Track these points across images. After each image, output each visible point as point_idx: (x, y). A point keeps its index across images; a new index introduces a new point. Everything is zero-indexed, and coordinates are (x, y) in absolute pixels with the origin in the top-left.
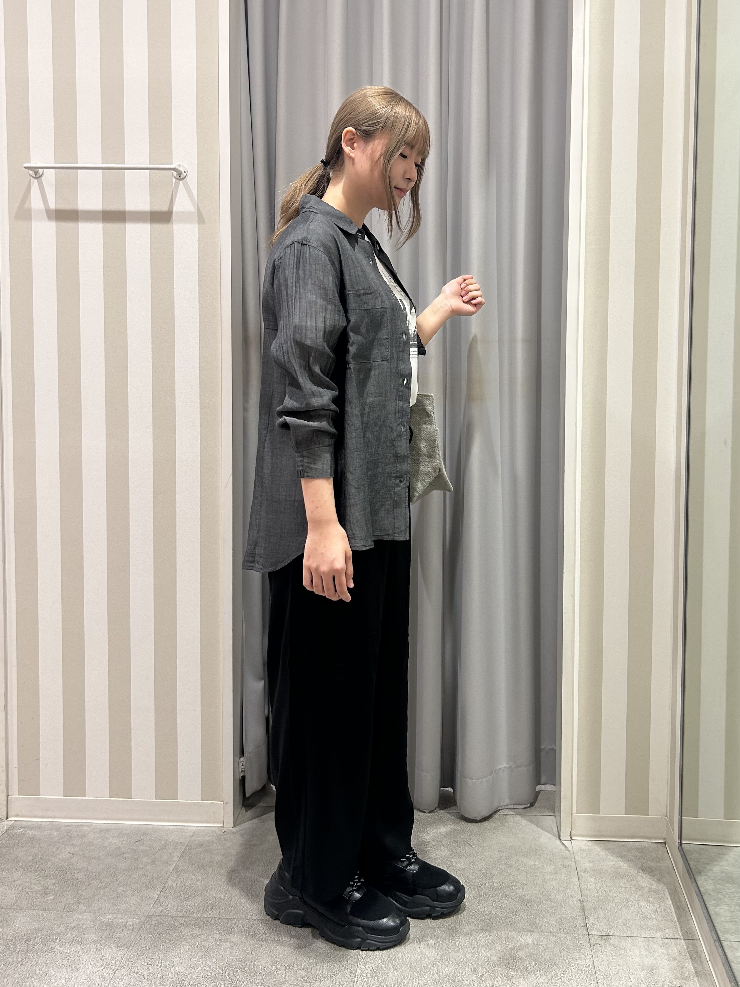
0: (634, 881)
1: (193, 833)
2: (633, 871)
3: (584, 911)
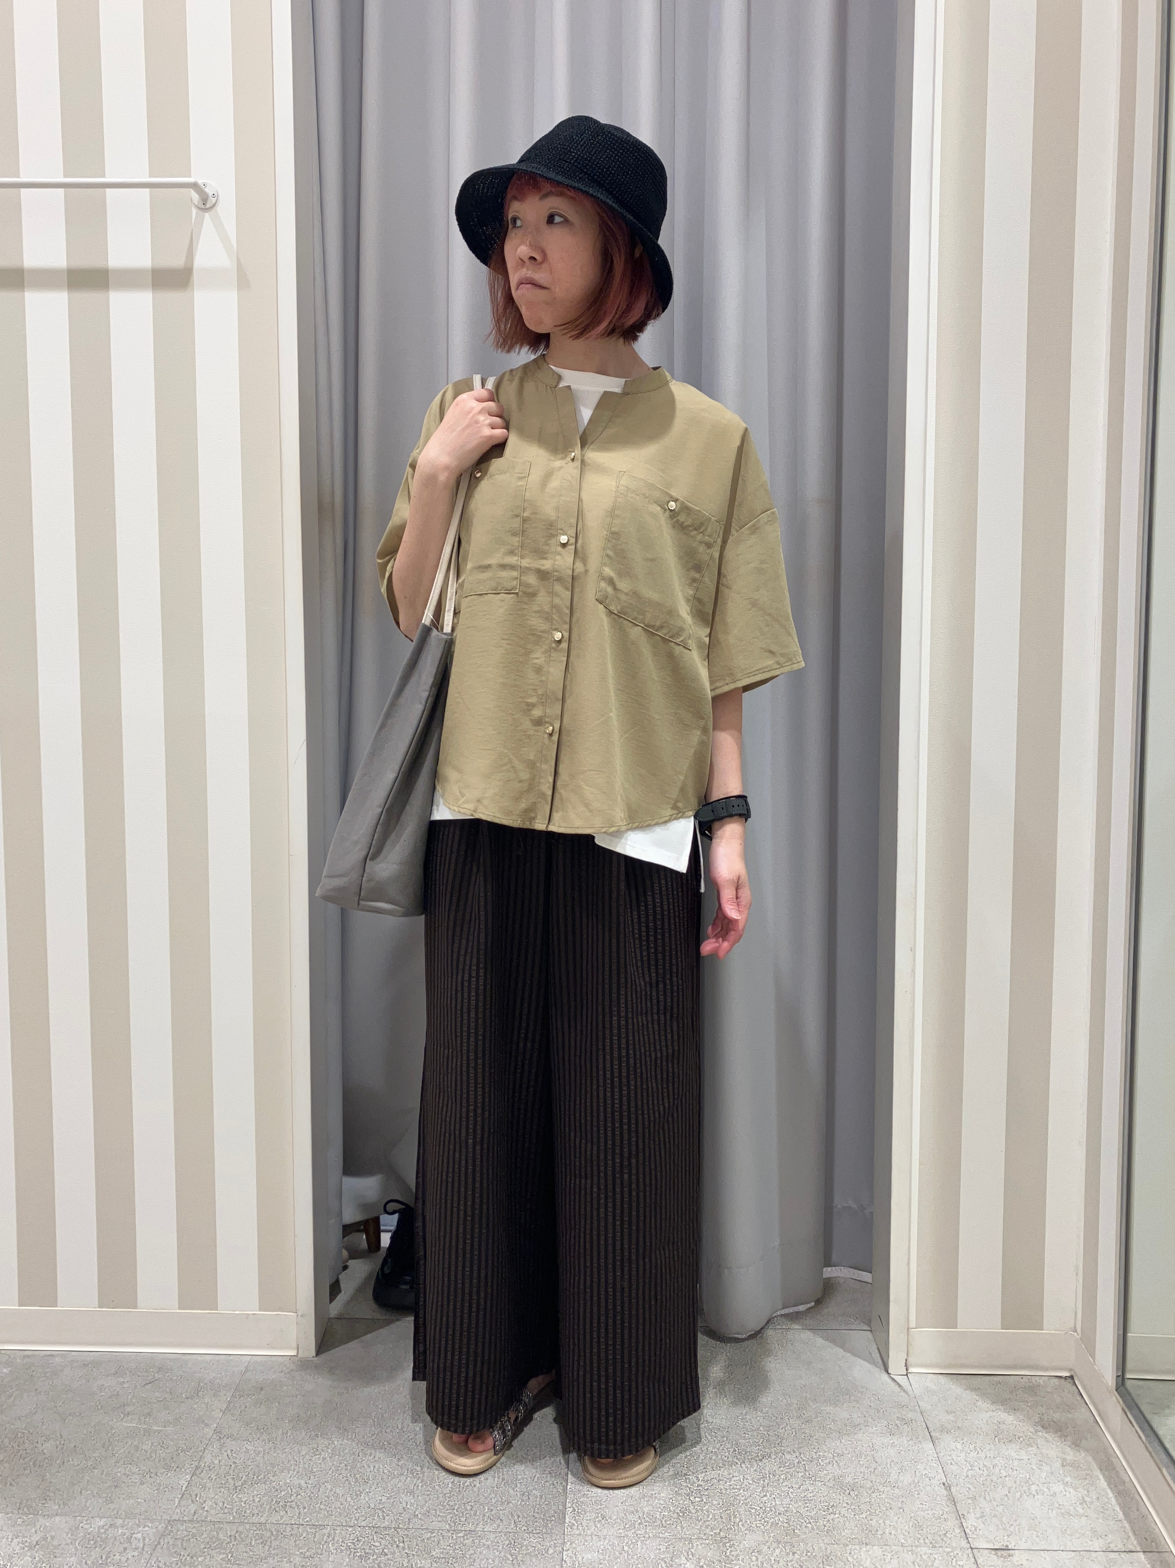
1: (246, 1367)
3: (955, 1504)
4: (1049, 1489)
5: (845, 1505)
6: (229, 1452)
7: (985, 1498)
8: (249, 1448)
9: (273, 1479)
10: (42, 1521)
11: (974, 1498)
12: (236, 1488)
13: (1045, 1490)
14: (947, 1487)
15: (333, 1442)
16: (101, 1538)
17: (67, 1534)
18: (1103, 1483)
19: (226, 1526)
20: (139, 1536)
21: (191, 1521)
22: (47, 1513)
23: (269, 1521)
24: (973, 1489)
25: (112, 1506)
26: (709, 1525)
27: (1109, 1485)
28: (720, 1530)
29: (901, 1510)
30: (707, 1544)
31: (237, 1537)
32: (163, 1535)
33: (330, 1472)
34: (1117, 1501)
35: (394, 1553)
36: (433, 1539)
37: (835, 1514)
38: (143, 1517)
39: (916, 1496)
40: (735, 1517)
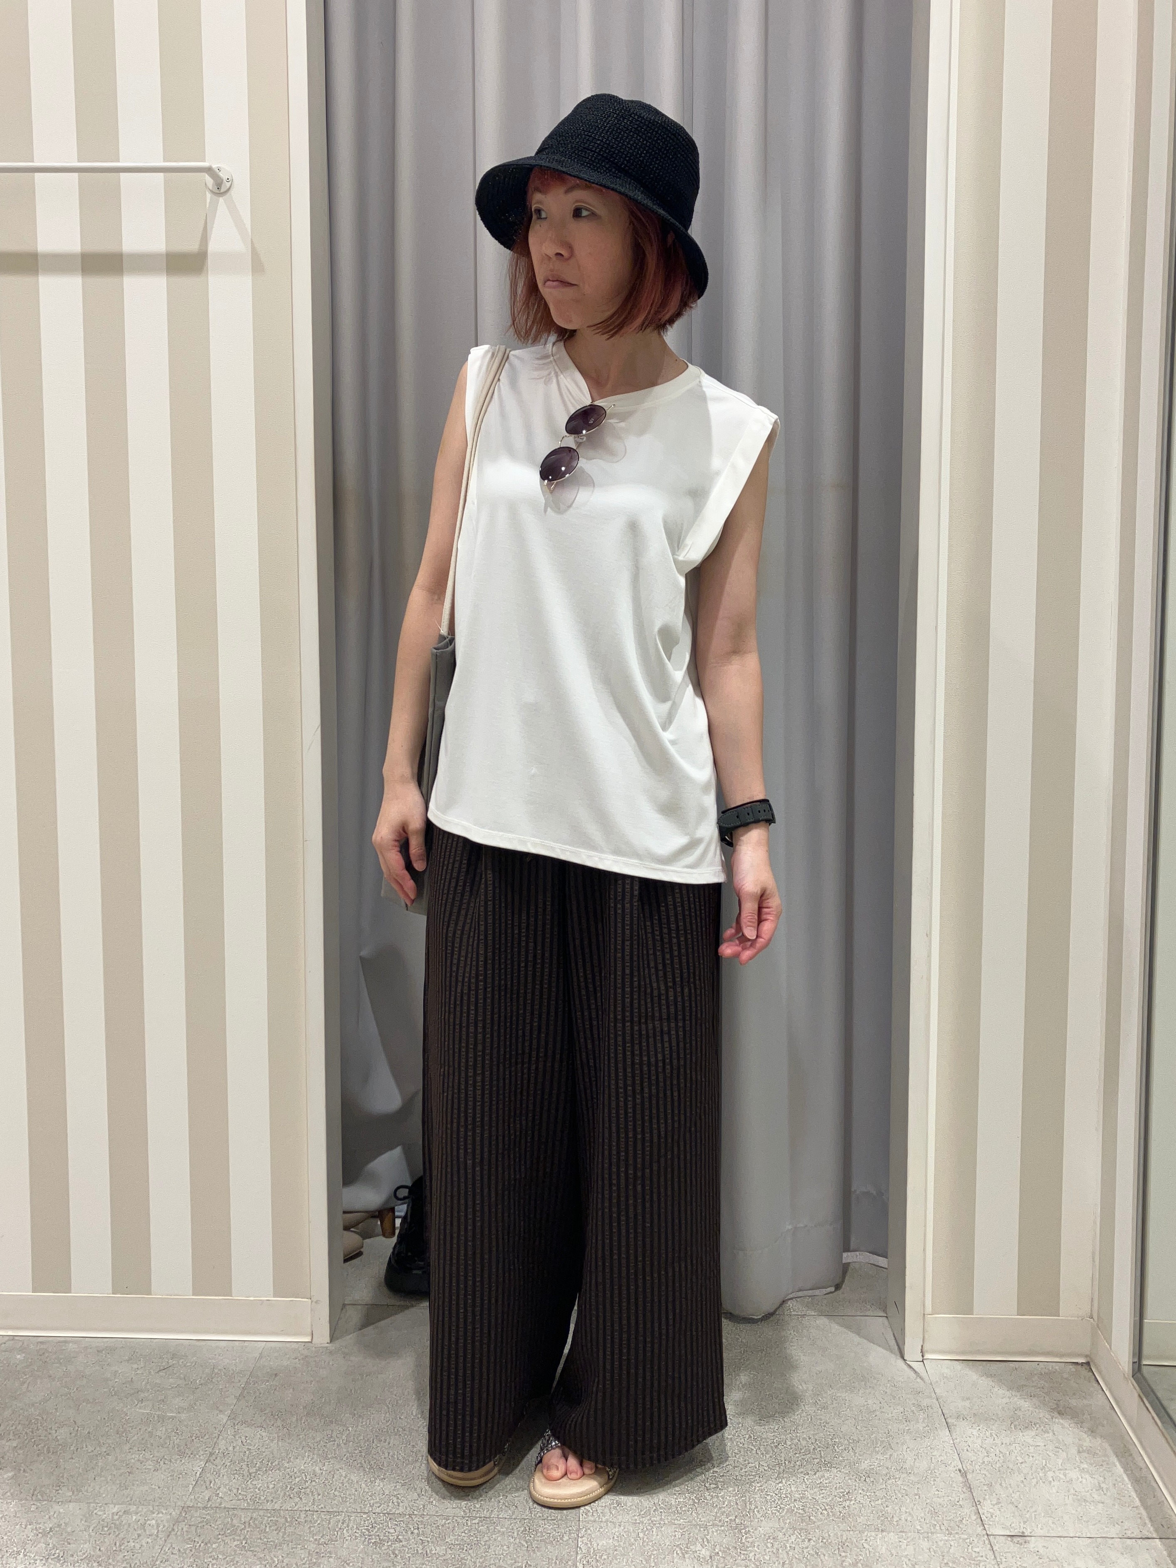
0: (1048, 1432)
1: (261, 1354)
2: (1043, 1414)
3: (971, 1491)
4: (1065, 1475)
5: (860, 1491)
6: (243, 1438)
7: (1001, 1484)
8: (264, 1434)
9: (287, 1465)
10: (56, 1507)
11: (990, 1485)
12: (250, 1474)
13: (1062, 1476)
14: (963, 1473)
15: (347, 1429)
16: (115, 1524)
17: (82, 1520)
18: (1119, 1470)
19: (240, 1513)
20: (154, 1522)
21: (205, 1508)
22: (61, 1500)
23: (283, 1508)
24: (990, 1476)
25: (125, 1492)
26: (724, 1512)
27: (1126, 1471)
28: (736, 1517)
29: (917, 1497)
30: (723, 1531)
31: (252, 1524)
32: (177, 1522)
33: (344, 1459)
34: (1134, 1488)
35: (409, 1539)
36: (447, 1525)
37: (851, 1500)
38: (157, 1504)
39: (932, 1483)
40: (751, 1503)
